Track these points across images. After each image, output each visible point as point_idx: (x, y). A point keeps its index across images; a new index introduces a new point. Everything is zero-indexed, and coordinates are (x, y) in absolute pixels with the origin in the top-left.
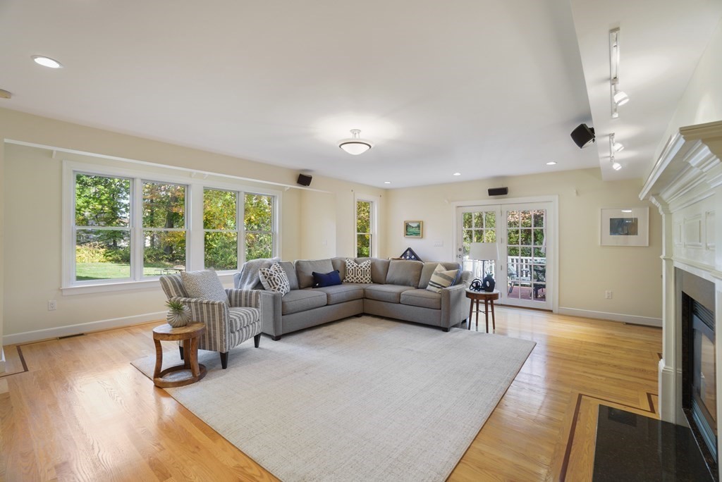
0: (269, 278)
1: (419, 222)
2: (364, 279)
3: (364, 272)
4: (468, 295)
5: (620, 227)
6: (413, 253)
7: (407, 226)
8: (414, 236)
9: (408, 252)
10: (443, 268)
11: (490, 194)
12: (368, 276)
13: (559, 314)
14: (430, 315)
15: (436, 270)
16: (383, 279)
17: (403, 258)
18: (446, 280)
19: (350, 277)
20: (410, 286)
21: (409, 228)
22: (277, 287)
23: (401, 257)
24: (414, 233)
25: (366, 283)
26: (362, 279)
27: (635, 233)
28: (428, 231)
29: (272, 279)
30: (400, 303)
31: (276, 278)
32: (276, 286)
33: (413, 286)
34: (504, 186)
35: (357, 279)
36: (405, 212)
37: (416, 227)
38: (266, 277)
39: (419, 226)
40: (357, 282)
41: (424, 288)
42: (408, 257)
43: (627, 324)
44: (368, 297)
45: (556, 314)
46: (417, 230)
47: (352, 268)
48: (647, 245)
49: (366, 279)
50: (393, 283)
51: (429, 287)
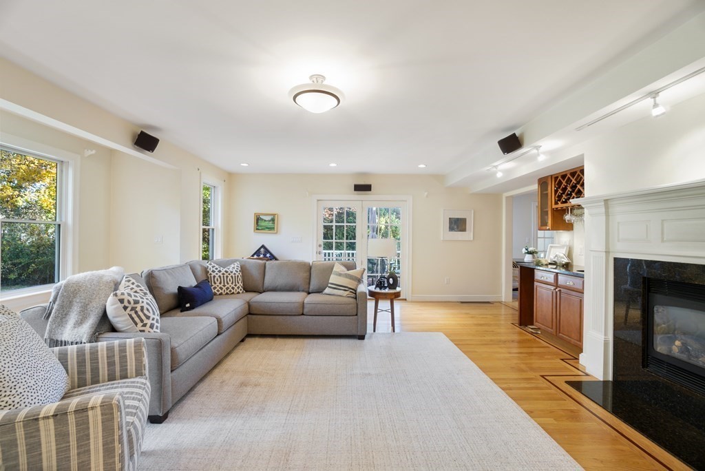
0: (133, 309)
1: (274, 215)
2: (236, 288)
3: (234, 279)
4: (372, 294)
5: (457, 224)
6: (267, 251)
7: (258, 219)
8: (267, 231)
9: (262, 250)
10: (344, 269)
11: (355, 190)
12: (240, 284)
13: (412, 302)
14: (345, 325)
15: (334, 270)
16: (261, 285)
17: (255, 257)
18: (351, 281)
19: (216, 287)
20: (299, 291)
21: (260, 221)
22: (149, 322)
23: (253, 256)
24: (267, 228)
25: (239, 293)
26: (233, 288)
27: (464, 230)
28: (284, 225)
29: (138, 309)
30: (303, 314)
31: (146, 306)
32: (146, 321)
33: (303, 291)
34: (369, 183)
35: (227, 288)
36: (254, 203)
37: (269, 221)
38: (125, 308)
39: (273, 220)
40: (227, 294)
41: (320, 291)
42: (262, 256)
43: (462, 302)
44: (255, 312)
45: (409, 302)
46: (270, 224)
47: (219, 274)
48: (472, 239)
49: (238, 288)
50: (274, 290)
51: (327, 290)
